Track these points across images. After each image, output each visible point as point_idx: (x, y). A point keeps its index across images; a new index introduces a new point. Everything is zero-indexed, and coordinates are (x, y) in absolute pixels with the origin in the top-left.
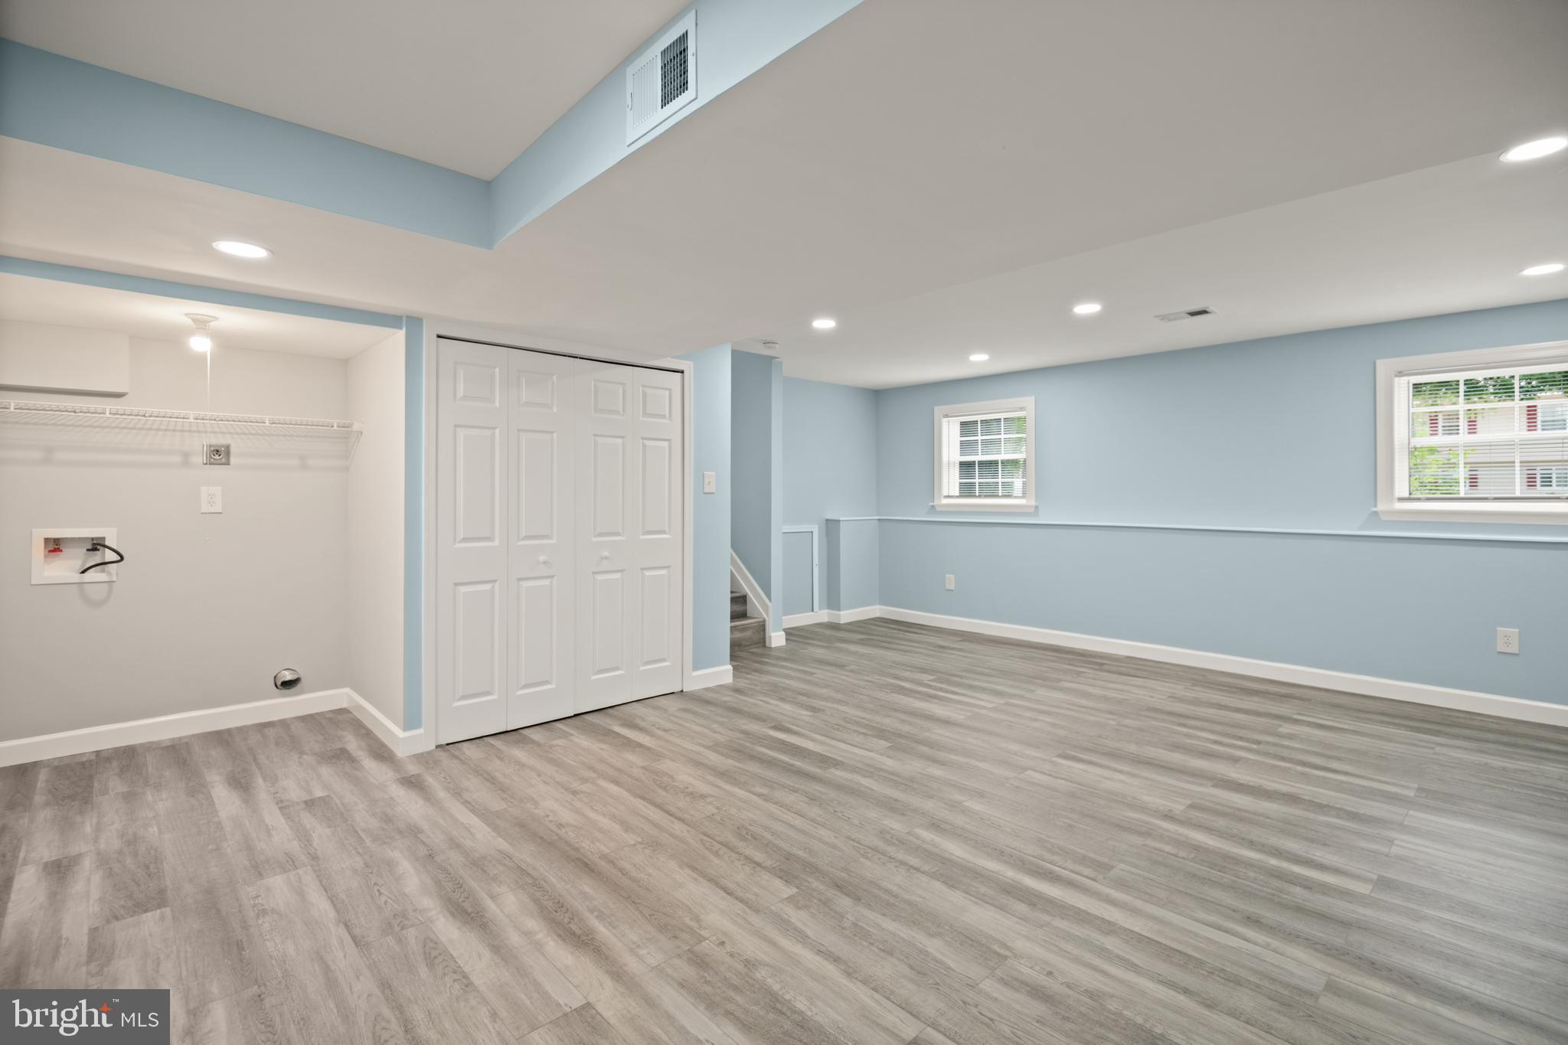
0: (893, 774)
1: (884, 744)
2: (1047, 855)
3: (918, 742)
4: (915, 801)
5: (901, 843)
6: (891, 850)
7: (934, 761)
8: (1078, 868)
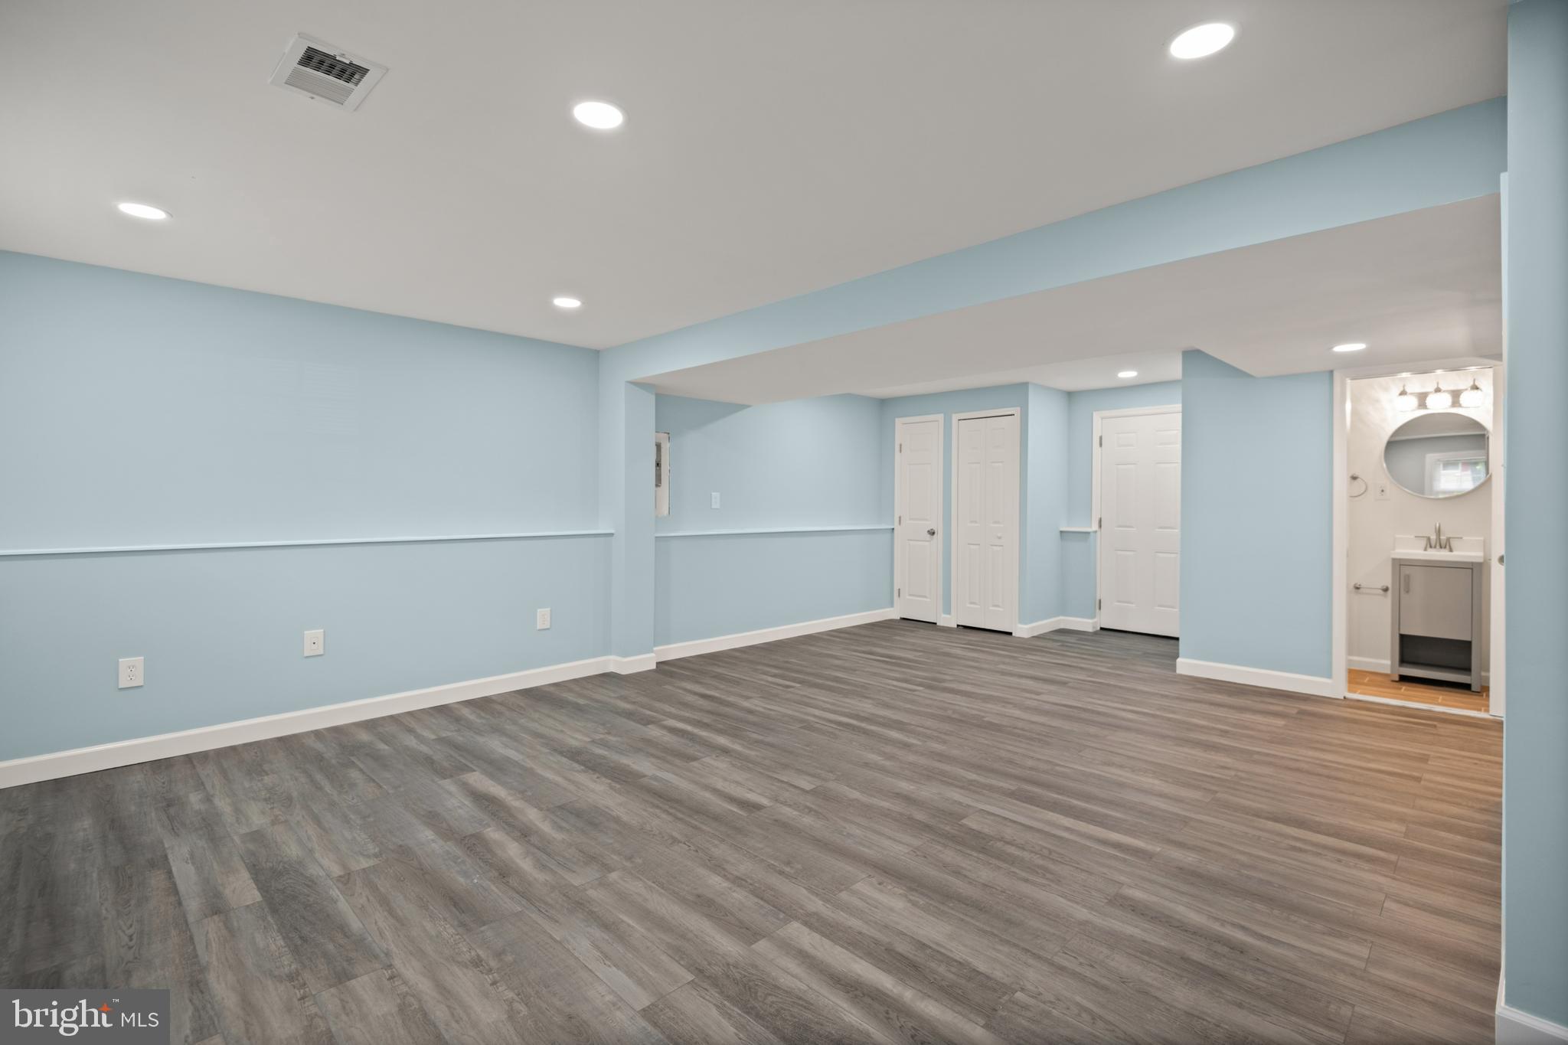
0: (952, 784)
1: (972, 823)
2: (837, 732)
3: (927, 828)
4: (923, 761)
5: (930, 737)
6: (935, 734)
7: (907, 799)
8: (821, 727)
